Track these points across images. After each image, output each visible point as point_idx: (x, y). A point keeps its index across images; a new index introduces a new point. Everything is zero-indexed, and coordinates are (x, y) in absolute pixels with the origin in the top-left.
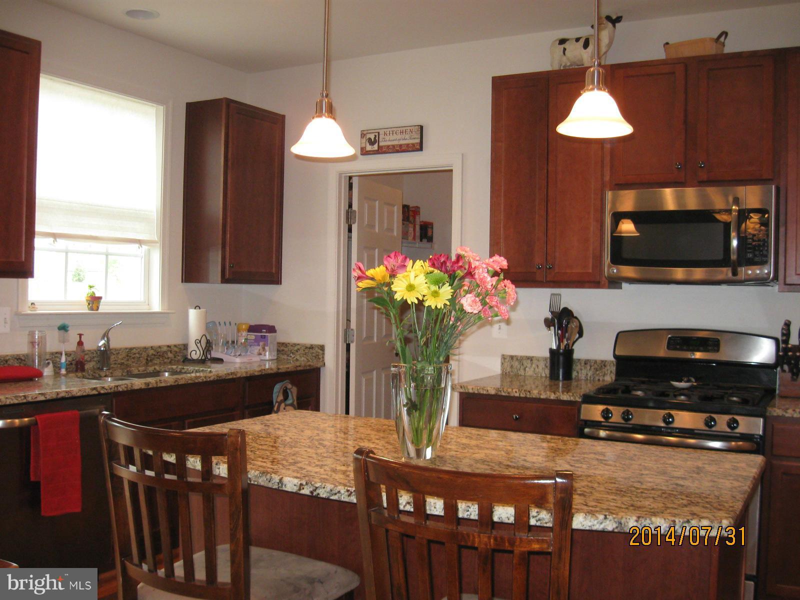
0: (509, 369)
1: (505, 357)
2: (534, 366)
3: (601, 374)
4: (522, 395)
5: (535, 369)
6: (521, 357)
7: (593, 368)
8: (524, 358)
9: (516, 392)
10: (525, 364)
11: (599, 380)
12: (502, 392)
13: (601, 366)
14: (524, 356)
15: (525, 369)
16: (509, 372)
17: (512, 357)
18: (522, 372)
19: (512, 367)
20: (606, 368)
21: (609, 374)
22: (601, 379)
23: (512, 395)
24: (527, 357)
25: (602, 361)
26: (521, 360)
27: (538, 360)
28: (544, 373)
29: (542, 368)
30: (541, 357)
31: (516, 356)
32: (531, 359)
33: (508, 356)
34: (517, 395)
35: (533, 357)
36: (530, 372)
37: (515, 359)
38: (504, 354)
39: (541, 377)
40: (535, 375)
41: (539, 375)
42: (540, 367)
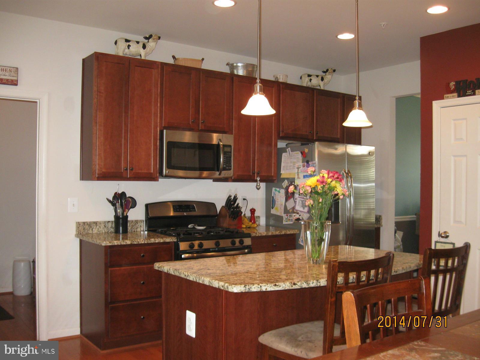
0: (82, 231)
1: (80, 223)
2: (98, 227)
3: (135, 228)
4: (146, 242)
5: (98, 229)
6: (90, 222)
7: (131, 225)
8: (92, 223)
9: (142, 241)
10: (92, 227)
11: (134, 231)
12: (135, 242)
13: (135, 223)
14: (91, 222)
15: (92, 230)
16: (82, 232)
17: (84, 223)
18: (90, 232)
19: (84, 229)
20: (138, 225)
21: (139, 228)
22: (135, 231)
23: (140, 243)
24: (93, 222)
25: (136, 221)
26: (90, 225)
27: (100, 224)
28: (104, 230)
29: (103, 228)
30: (102, 221)
31: (86, 222)
32: (96, 223)
33: (81, 222)
34: (143, 242)
35: (97, 222)
36: (95, 231)
37: (86, 224)
38: (79, 221)
39: (102, 233)
40: (98, 232)
41: (101, 232)
42: (102, 227)
